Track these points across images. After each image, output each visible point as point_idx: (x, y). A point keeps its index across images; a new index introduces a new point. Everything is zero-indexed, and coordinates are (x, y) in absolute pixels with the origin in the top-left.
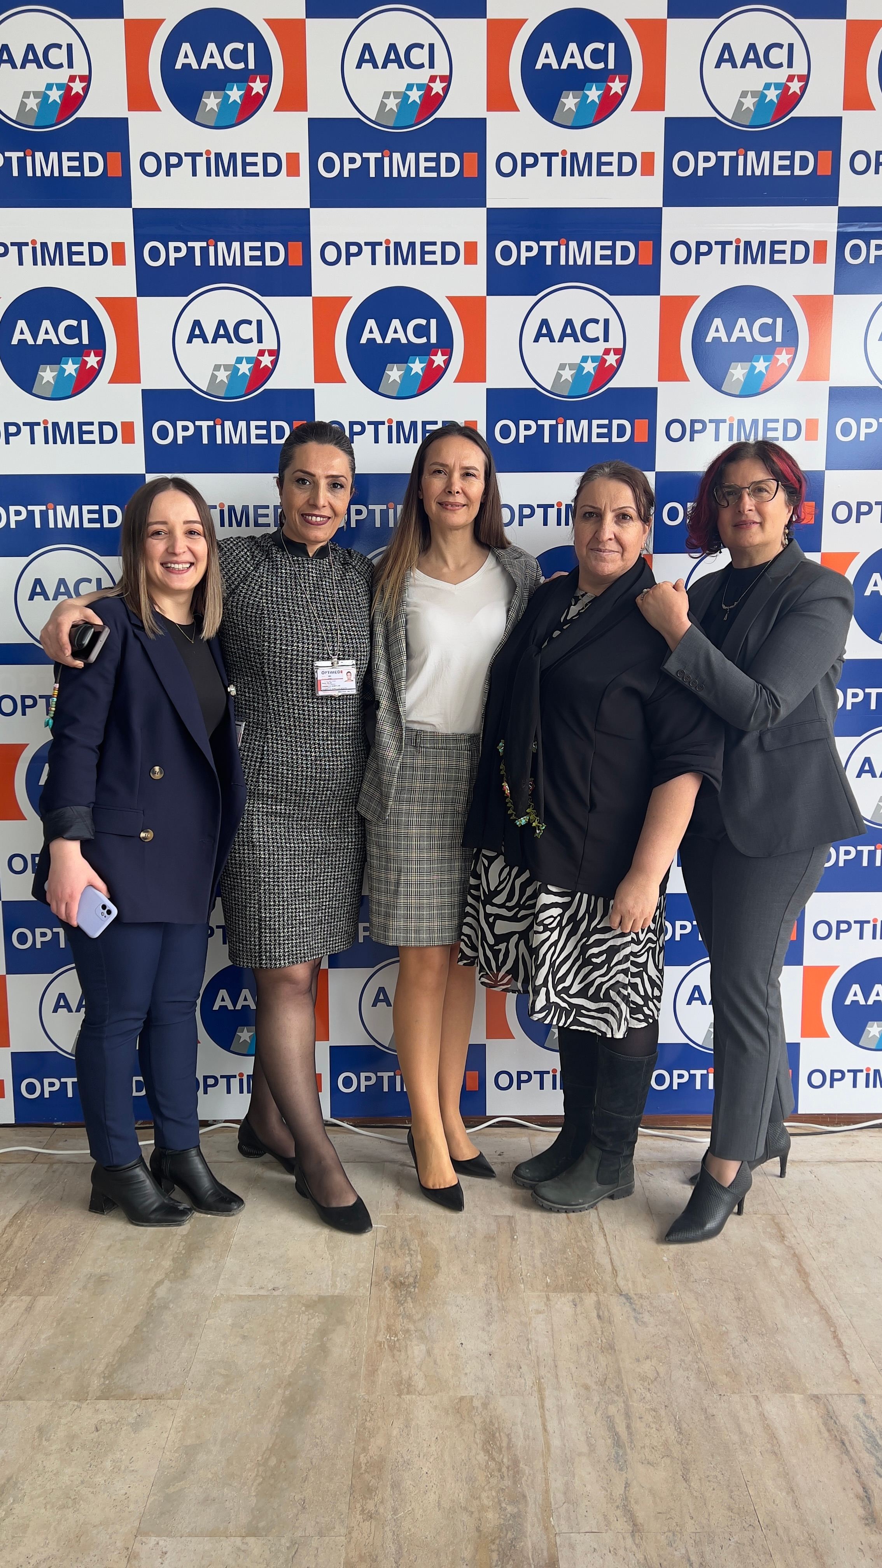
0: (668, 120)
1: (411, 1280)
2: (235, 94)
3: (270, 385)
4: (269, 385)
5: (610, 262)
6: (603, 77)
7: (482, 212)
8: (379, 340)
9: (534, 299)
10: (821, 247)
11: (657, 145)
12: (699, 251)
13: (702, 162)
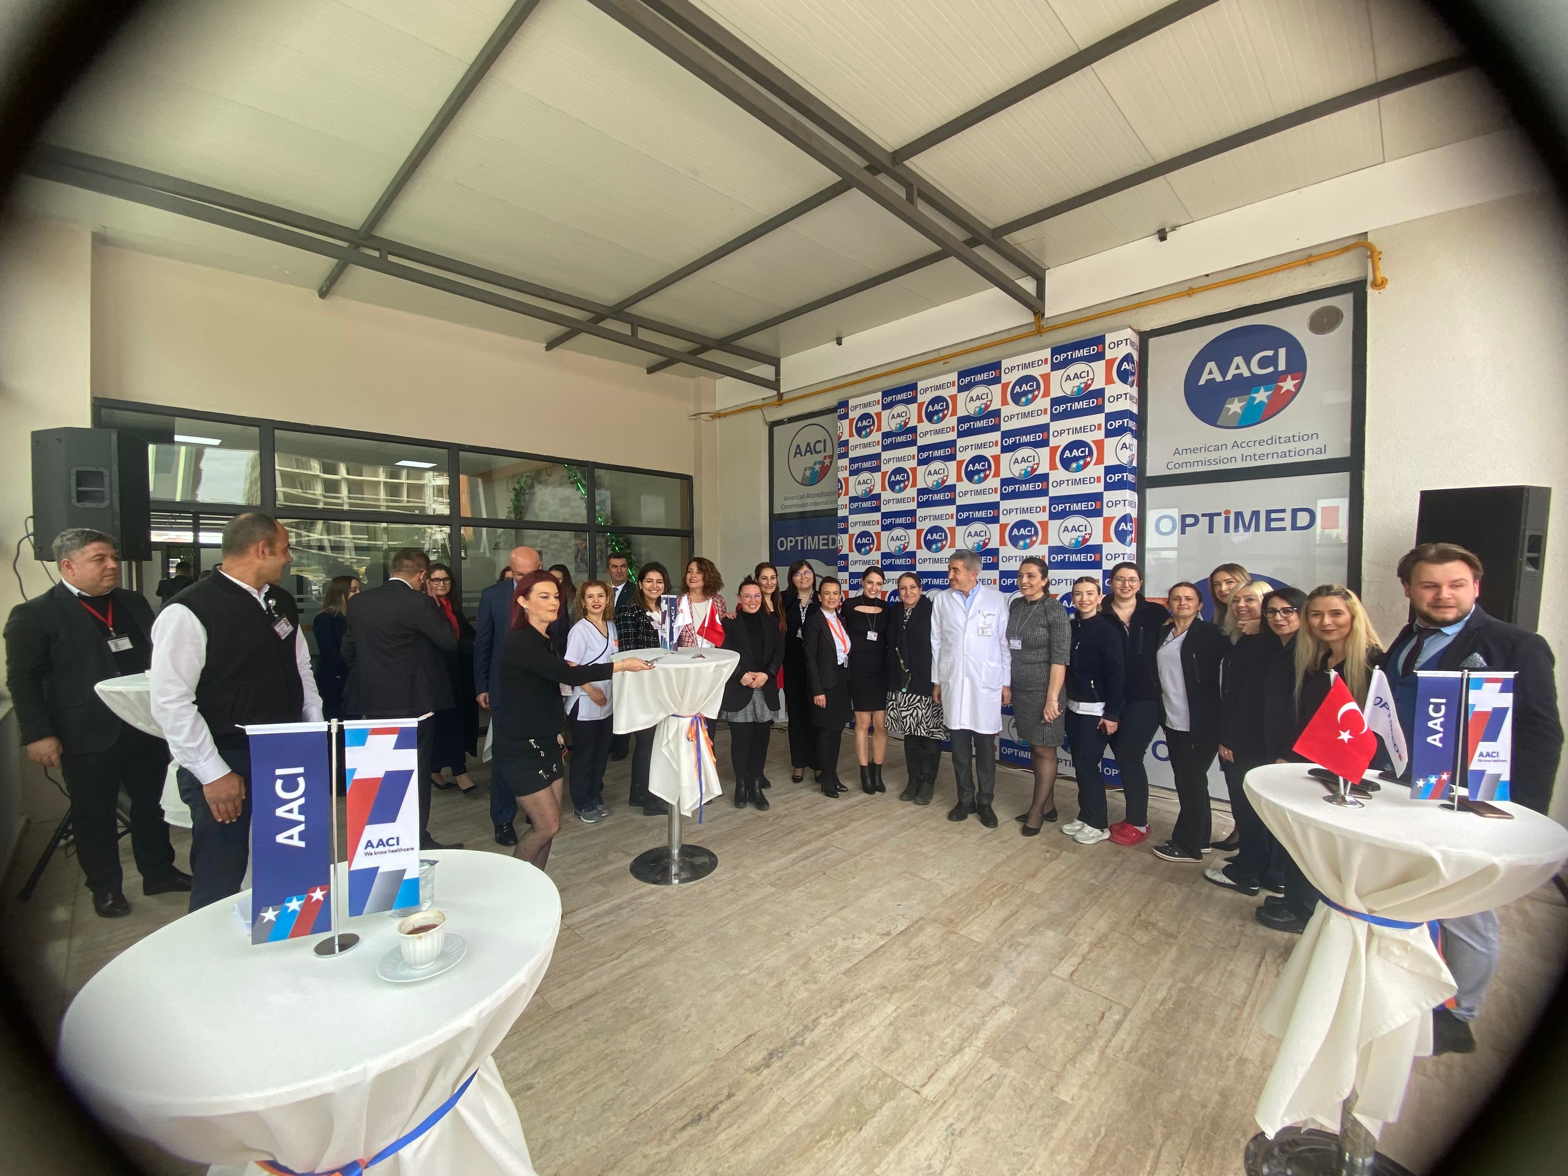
0: (1001, 479)
2: (902, 485)
6: (984, 470)
7: (955, 506)
8: (931, 539)
9: (967, 526)
10: (1044, 508)
11: (998, 485)
12: (1010, 511)
13: (1010, 489)
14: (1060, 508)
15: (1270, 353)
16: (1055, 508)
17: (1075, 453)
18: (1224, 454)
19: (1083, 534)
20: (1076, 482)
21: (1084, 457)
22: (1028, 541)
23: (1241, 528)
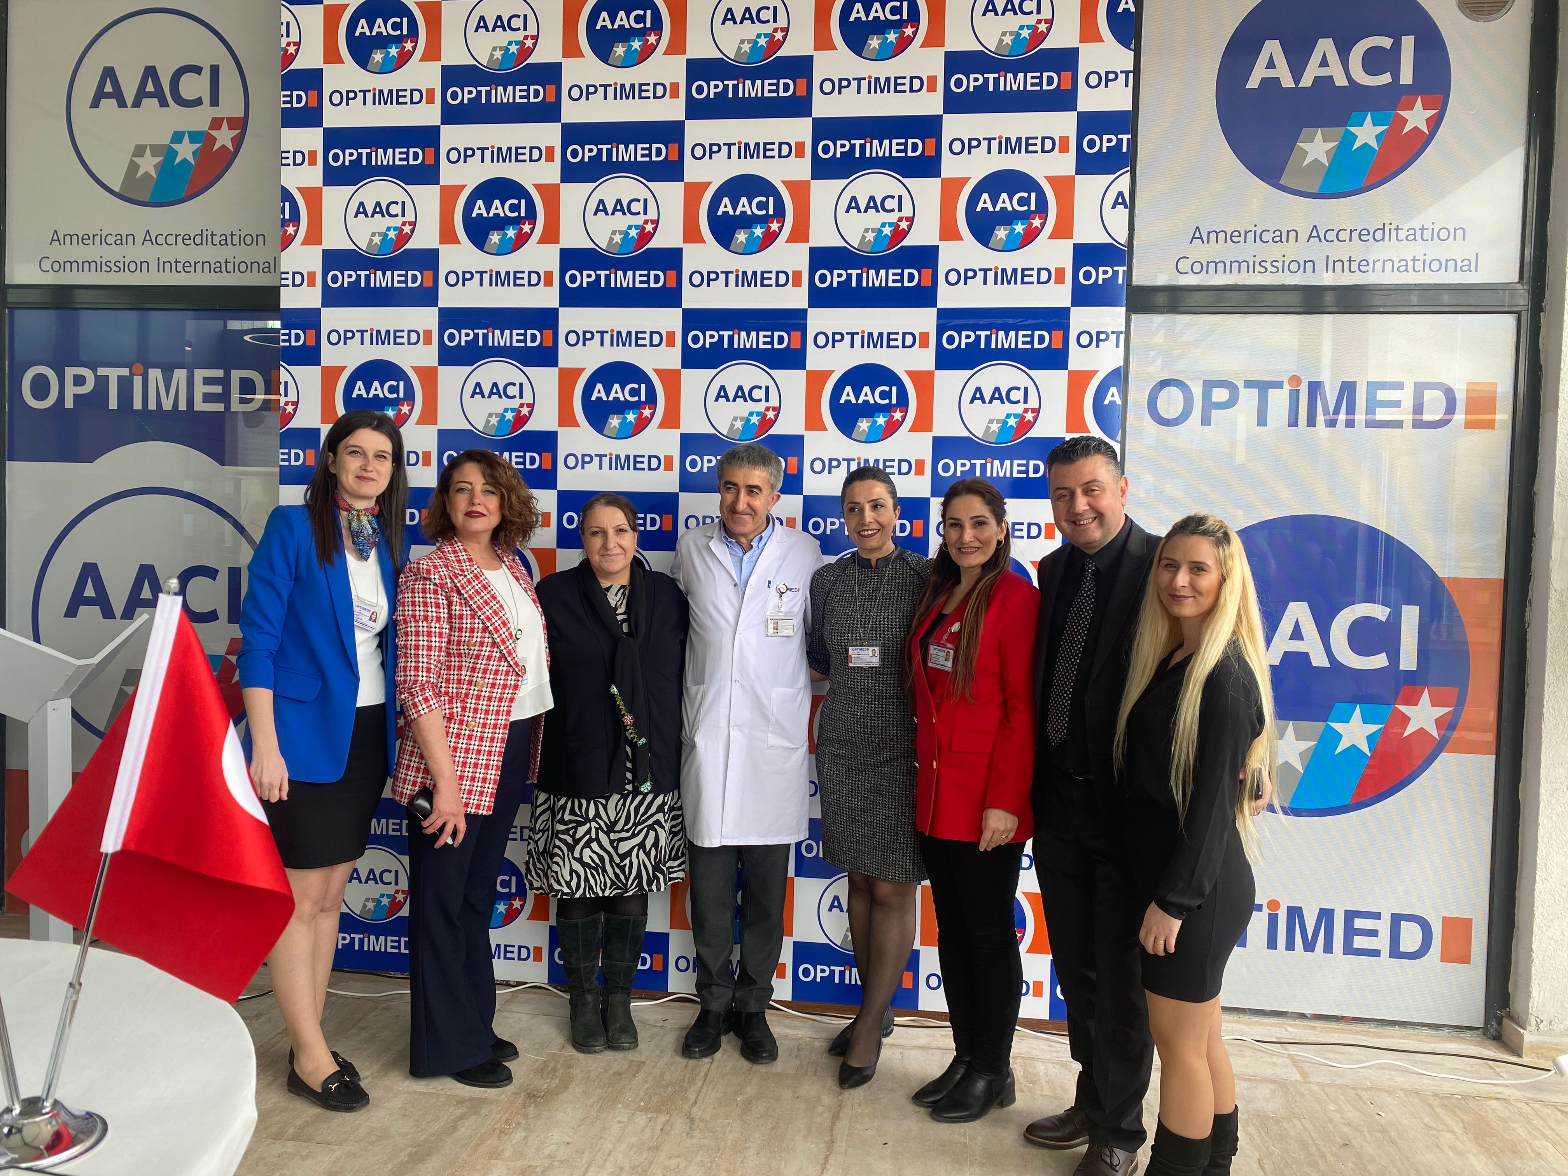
0: (811, 248)
1: (542, 1094)
2: (511, 233)
3: (527, 427)
4: (525, 428)
5: (770, 347)
6: (765, 220)
7: (679, 311)
8: (605, 398)
9: (714, 371)
10: (925, 336)
11: (804, 266)
12: (834, 339)
13: (836, 277)
14: (965, 339)
15: (1386, 42)
16: (951, 340)
17: (1005, 202)
18: (1292, 250)
19: (1019, 409)
20: (1005, 277)
21: (1026, 216)
22: (881, 420)
23: (1320, 418)
